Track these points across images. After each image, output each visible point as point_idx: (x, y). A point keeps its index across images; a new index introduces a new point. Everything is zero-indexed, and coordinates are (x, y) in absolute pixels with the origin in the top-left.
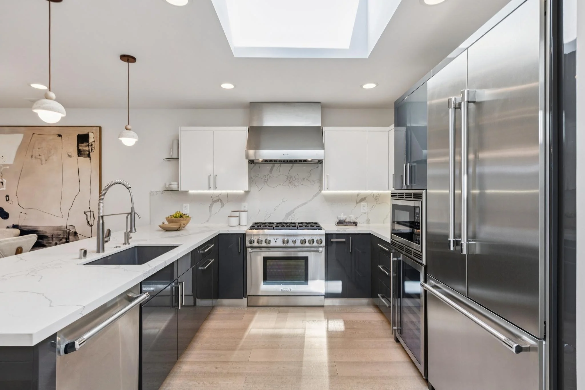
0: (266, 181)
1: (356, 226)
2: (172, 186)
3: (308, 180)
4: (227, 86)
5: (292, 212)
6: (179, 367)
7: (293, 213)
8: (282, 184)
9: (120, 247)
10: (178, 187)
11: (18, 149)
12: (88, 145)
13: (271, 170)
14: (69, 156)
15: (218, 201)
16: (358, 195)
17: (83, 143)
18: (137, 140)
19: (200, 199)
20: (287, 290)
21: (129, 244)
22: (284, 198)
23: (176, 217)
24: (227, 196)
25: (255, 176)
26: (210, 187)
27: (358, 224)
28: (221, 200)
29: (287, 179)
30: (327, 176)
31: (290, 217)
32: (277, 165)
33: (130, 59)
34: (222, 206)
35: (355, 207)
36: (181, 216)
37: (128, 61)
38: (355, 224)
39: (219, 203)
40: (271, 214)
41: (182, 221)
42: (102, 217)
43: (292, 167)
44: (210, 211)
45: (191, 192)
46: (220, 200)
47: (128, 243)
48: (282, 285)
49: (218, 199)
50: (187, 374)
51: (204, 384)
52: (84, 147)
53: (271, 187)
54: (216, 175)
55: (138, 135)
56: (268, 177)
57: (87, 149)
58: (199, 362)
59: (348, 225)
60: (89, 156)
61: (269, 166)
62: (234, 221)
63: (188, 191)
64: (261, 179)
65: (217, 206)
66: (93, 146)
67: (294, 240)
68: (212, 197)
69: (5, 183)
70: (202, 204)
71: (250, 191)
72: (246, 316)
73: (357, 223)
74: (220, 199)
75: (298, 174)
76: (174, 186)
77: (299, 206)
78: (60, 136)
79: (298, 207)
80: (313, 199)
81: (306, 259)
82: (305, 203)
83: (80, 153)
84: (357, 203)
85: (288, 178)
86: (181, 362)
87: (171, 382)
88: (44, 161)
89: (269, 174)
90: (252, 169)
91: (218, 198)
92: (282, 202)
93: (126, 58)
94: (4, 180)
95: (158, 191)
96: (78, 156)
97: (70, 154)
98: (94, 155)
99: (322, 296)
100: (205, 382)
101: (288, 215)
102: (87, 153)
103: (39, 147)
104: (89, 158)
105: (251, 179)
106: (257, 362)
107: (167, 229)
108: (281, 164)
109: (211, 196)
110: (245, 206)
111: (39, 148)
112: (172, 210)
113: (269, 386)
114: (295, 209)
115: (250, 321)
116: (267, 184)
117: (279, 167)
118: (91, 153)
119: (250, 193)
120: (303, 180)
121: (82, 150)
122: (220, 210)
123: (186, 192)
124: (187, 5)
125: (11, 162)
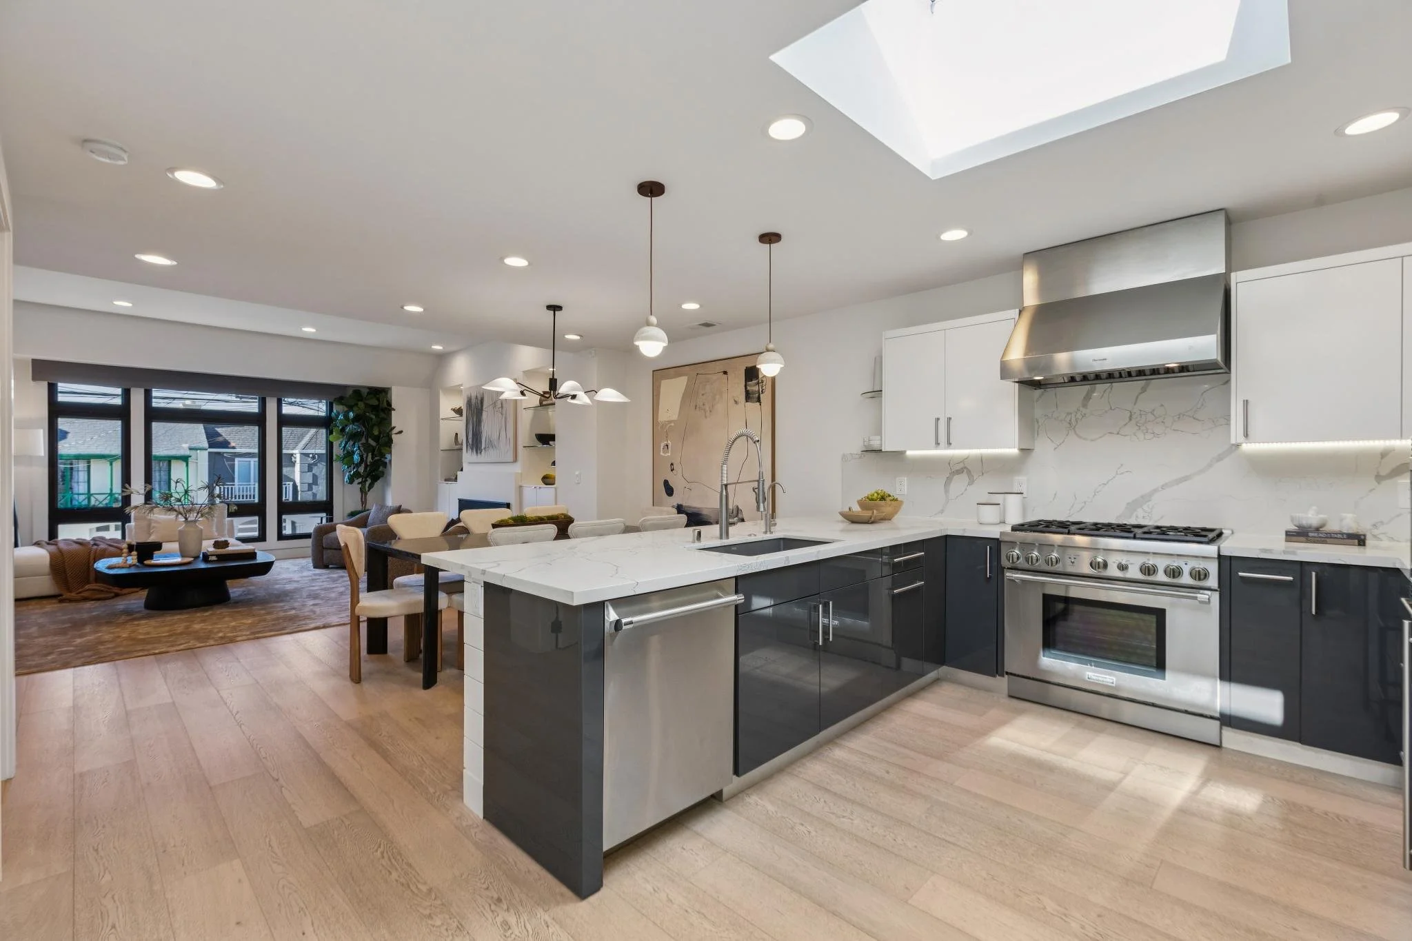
0: (1072, 426)
1: (1359, 545)
2: (872, 443)
3: (1194, 418)
4: (954, 235)
5: (1146, 498)
6: (830, 749)
7: (1150, 503)
8: (1115, 432)
9: (755, 535)
10: (881, 446)
11: (683, 398)
12: (758, 383)
13: (1088, 397)
14: (736, 402)
15: (962, 472)
16: (1384, 454)
17: (752, 381)
18: (782, 366)
19: (925, 467)
20: (1105, 680)
21: (771, 533)
22: (1122, 465)
23: (872, 500)
24: (982, 460)
25: (1045, 416)
26: (937, 444)
27: (1367, 542)
28: (970, 471)
29: (1130, 420)
30: (1246, 403)
31: (1140, 512)
32: (1101, 387)
33: (773, 238)
34: (971, 482)
35: (1371, 491)
36: (883, 498)
37: (770, 242)
38: (1360, 540)
39: (964, 476)
40: (1085, 503)
41: (883, 506)
42: (726, 485)
43: (1144, 390)
44: (947, 491)
45: (909, 453)
46: (965, 471)
47: (770, 531)
48: (1091, 665)
49: (962, 468)
50: (836, 763)
51: (854, 785)
52: (753, 387)
53: (1085, 439)
54: (950, 419)
55: (783, 357)
56: (1079, 416)
57: (756, 388)
58: (862, 753)
59: (1328, 540)
60: (759, 400)
61: (1081, 390)
62: (989, 514)
63: (905, 452)
64: (1061, 421)
65: (959, 483)
66: (764, 383)
67: (1124, 563)
68: (949, 464)
69: (670, 446)
70: (930, 477)
71: (1033, 449)
72: (994, 713)
73: (1365, 535)
74: (965, 468)
75: (1162, 405)
76: (875, 444)
77: (1166, 484)
78: (725, 373)
79: (1163, 487)
80: (1210, 466)
81: (1160, 614)
82: (1185, 479)
83: (748, 396)
84: (1379, 478)
85: (1134, 416)
86: (836, 743)
87: (808, 764)
88: (708, 414)
89: (1081, 409)
90: (1037, 401)
91: (961, 465)
92: (1117, 474)
93: (767, 238)
94: (669, 442)
95: (855, 453)
96: (747, 401)
97: (736, 399)
98: (766, 398)
99: (1212, 718)
100: (857, 785)
101: (1133, 506)
102: (757, 395)
103: (703, 393)
104: (758, 403)
105: (1036, 423)
106: (968, 792)
107: (855, 520)
108: (1113, 384)
109: (949, 462)
110: (1020, 481)
111: (703, 395)
112: (870, 487)
113: (968, 836)
114: (1155, 491)
115: (1002, 723)
116: (1075, 432)
117: (1108, 391)
118: (761, 396)
119: (1034, 454)
120: (1179, 418)
121: (750, 391)
122: (966, 490)
123: (899, 455)
124: (804, 134)
125: (675, 417)
